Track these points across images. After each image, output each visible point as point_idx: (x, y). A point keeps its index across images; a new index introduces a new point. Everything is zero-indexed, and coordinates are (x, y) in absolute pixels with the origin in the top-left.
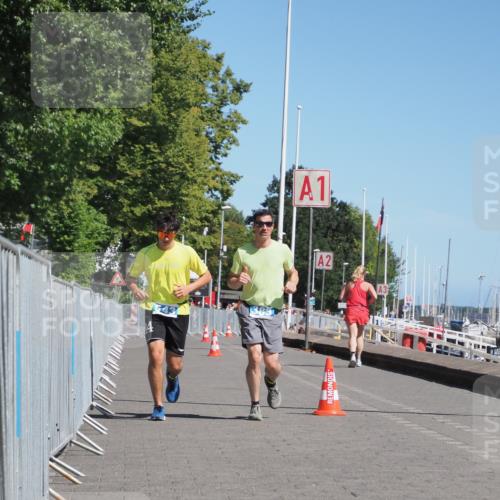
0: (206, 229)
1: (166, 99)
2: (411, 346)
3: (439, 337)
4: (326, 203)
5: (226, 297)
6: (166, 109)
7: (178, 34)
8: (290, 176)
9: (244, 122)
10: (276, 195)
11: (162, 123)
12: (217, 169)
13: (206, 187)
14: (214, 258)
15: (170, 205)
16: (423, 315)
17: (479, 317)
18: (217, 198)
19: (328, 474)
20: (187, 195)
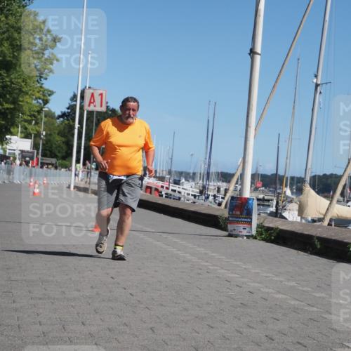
0: (34, 122)
1: (11, 45)
2: (151, 193)
3: (167, 188)
4: (103, 109)
5: (44, 161)
6: (11, 50)
7: (19, 7)
8: (83, 92)
9: (57, 60)
10: (75, 103)
11: (9, 59)
12: (41, 87)
13: (34, 97)
14: (38, 139)
15: (12, 106)
16: (158, 175)
17: (190, 177)
18: (41, 104)
19: (98, 266)
20: (22, 101)
